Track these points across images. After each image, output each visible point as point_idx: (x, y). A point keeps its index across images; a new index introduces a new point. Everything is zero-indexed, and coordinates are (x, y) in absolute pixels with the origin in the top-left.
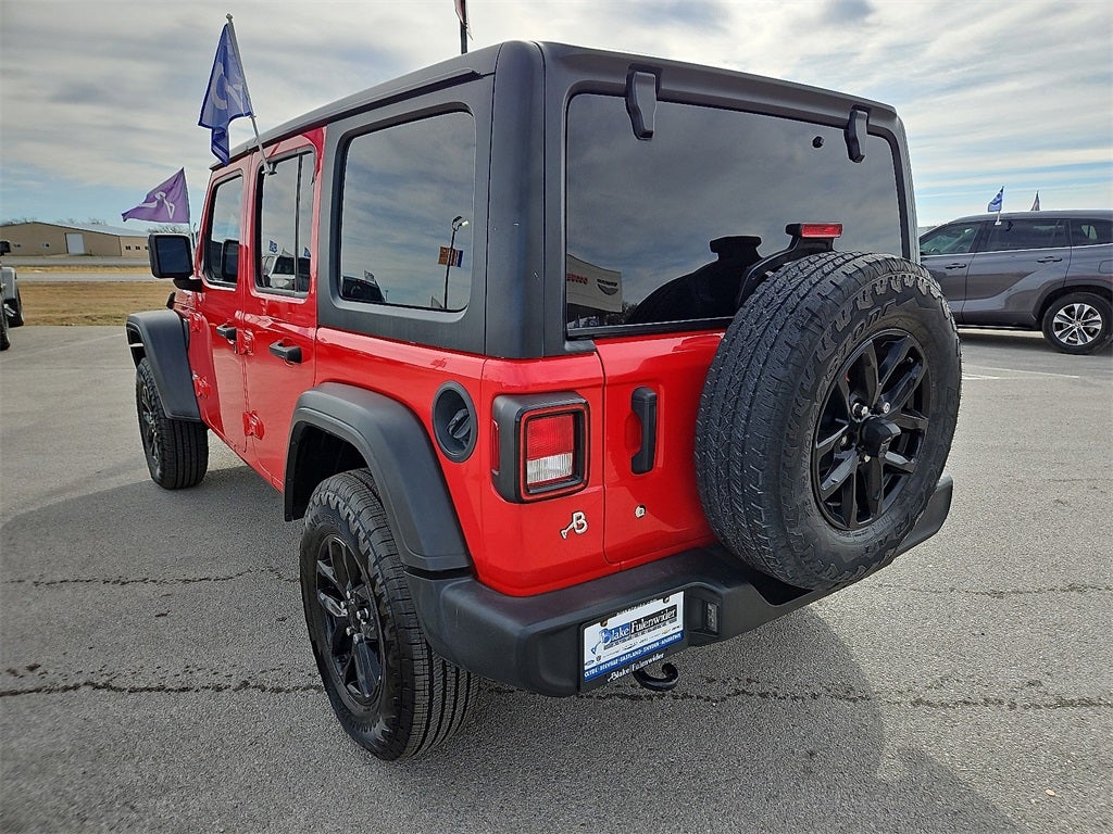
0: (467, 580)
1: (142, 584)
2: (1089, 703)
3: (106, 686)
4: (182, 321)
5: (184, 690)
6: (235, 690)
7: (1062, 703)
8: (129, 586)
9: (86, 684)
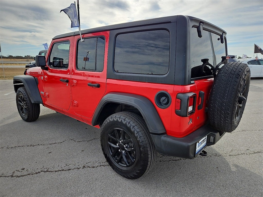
0: (166, 135)
1: (38, 146)
2: (259, 152)
3: (47, 171)
4: (35, 78)
5: (69, 170)
6: (83, 168)
7: (255, 153)
8: (35, 147)
9: (41, 171)
